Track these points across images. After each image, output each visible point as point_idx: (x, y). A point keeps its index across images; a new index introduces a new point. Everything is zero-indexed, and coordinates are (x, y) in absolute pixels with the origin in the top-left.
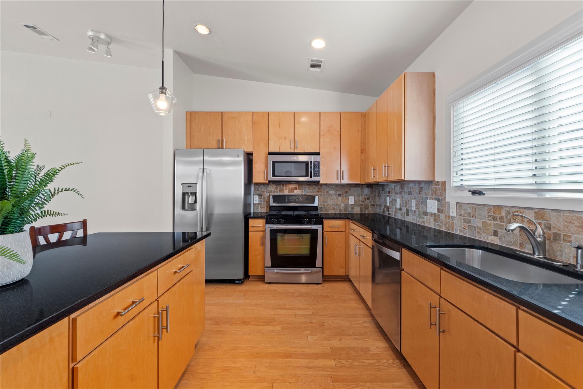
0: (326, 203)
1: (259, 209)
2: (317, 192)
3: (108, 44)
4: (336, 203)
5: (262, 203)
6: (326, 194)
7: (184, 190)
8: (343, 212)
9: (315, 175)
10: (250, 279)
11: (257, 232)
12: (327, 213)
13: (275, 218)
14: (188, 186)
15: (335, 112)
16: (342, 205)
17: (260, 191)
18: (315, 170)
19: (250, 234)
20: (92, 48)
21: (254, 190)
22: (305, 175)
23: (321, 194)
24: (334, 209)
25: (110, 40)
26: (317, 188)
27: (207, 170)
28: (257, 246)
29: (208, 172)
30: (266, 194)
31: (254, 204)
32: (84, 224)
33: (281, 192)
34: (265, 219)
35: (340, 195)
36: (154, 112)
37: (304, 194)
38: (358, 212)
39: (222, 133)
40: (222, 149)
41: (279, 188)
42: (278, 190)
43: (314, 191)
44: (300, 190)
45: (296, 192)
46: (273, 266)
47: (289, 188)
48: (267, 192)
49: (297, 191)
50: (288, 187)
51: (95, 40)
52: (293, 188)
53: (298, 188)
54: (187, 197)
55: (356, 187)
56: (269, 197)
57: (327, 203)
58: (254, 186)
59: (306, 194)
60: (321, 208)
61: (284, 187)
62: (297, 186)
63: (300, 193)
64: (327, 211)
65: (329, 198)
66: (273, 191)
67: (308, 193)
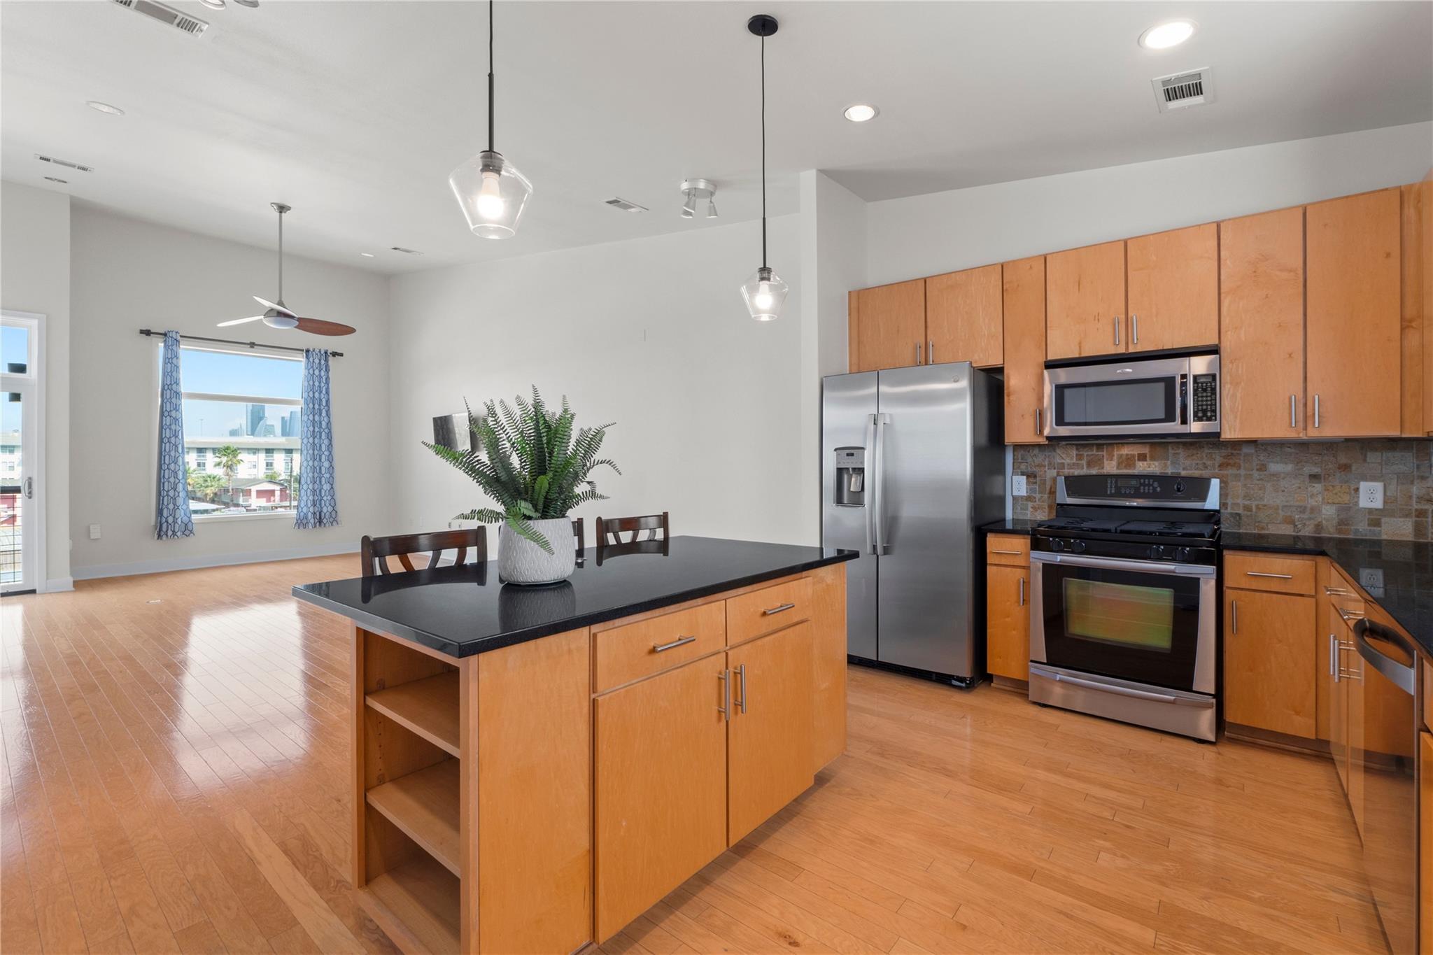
0: (1256, 503)
1: (1029, 513)
2: (1219, 466)
3: (711, 195)
4: (1298, 504)
5: (1038, 496)
6: (1256, 474)
7: (839, 463)
8: (1330, 531)
9: (1200, 414)
10: (992, 684)
11: (1009, 569)
12: (1259, 534)
13: (1057, 537)
14: (848, 455)
15: (1279, 211)
16: (1324, 511)
17: (1031, 464)
18: (1200, 399)
19: (991, 571)
20: (688, 212)
21: (1014, 463)
22: (1162, 416)
23: (1238, 472)
24: (1292, 522)
25: (715, 185)
26: (1218, 456)
27: (885, 417)
28: (1008, 603)
29: (888, 421)
30: (1048, 471)
31: (1014, 498)
32: (664, 520)
33: (1094, 467)
34: (1029, 537)
35: (1314, 477)
36: (751, 317)
37: (1172, 473)
38: (1405, 539)
39: (926, 327)
40: (927, 366)
41: (1087, 455)
42: (1084, 462)
43: (1209, 463)
44: (1157, 461)
45: (1142, 468)
46: (1052, 662)
47: (1118, 455)
48: (1052, 466)
49: (1145, 463)
50: (1115, 453)
51: (692, 194)
52: (1133, 456)
53: (1148, 456)
54: (846, 477)
55: (1393, 449)
56: (1054, 480)
57: (1262, 503)
58: (1014, 451)
59: (1180, 473)
60: (1235, 518)
61: (1105, 453)
62: (1146, 450)
63: (1157, 469)
64: (1263, 528)
65: (1269, 486)
66: (1068, 465)
67: (1184, 469)
